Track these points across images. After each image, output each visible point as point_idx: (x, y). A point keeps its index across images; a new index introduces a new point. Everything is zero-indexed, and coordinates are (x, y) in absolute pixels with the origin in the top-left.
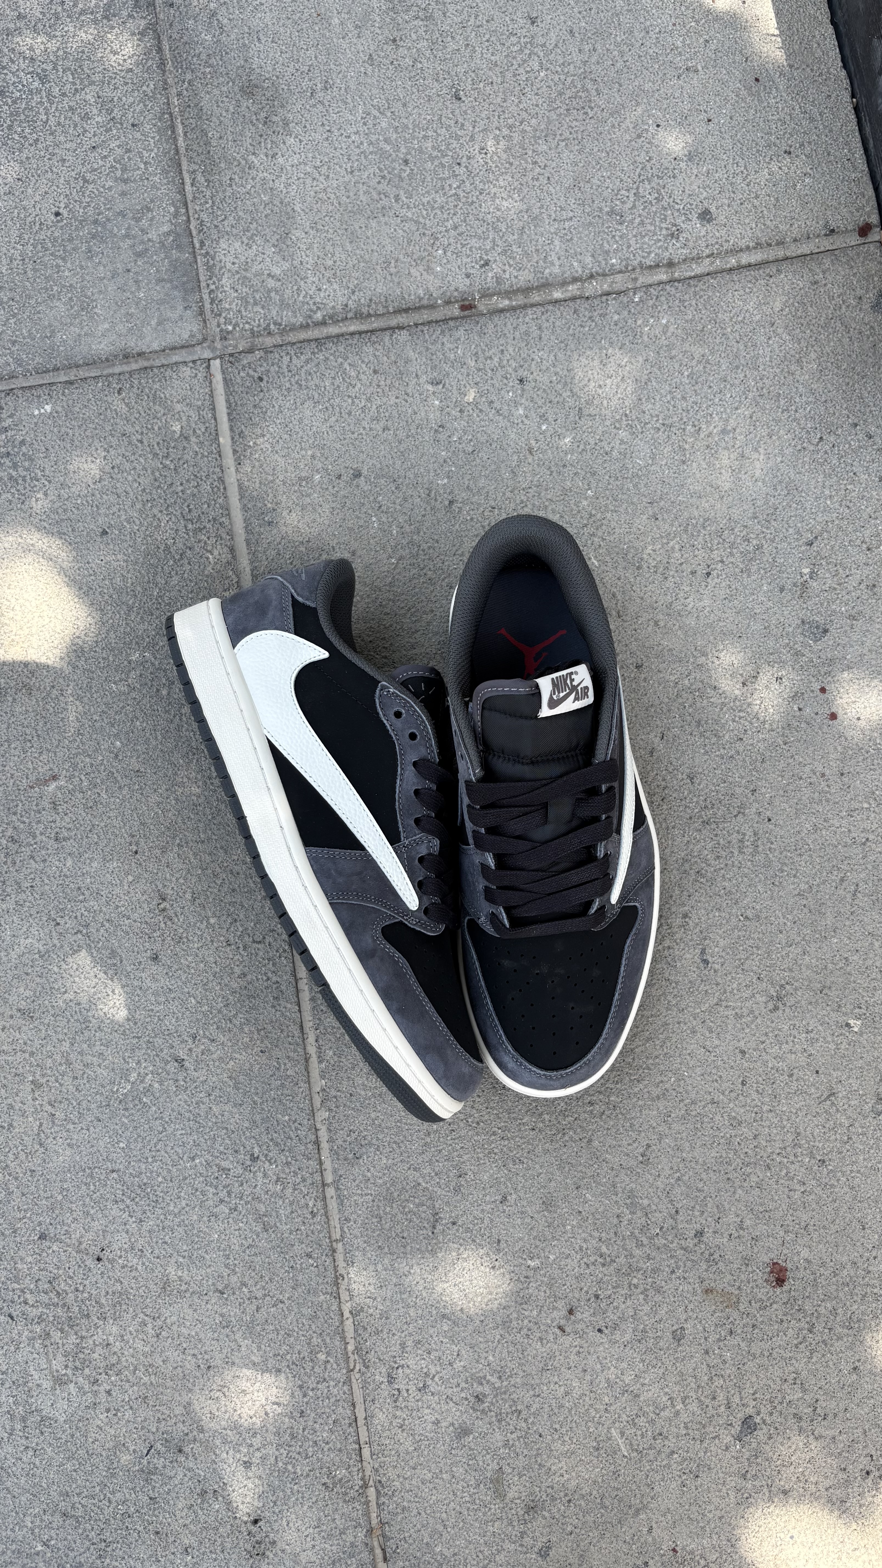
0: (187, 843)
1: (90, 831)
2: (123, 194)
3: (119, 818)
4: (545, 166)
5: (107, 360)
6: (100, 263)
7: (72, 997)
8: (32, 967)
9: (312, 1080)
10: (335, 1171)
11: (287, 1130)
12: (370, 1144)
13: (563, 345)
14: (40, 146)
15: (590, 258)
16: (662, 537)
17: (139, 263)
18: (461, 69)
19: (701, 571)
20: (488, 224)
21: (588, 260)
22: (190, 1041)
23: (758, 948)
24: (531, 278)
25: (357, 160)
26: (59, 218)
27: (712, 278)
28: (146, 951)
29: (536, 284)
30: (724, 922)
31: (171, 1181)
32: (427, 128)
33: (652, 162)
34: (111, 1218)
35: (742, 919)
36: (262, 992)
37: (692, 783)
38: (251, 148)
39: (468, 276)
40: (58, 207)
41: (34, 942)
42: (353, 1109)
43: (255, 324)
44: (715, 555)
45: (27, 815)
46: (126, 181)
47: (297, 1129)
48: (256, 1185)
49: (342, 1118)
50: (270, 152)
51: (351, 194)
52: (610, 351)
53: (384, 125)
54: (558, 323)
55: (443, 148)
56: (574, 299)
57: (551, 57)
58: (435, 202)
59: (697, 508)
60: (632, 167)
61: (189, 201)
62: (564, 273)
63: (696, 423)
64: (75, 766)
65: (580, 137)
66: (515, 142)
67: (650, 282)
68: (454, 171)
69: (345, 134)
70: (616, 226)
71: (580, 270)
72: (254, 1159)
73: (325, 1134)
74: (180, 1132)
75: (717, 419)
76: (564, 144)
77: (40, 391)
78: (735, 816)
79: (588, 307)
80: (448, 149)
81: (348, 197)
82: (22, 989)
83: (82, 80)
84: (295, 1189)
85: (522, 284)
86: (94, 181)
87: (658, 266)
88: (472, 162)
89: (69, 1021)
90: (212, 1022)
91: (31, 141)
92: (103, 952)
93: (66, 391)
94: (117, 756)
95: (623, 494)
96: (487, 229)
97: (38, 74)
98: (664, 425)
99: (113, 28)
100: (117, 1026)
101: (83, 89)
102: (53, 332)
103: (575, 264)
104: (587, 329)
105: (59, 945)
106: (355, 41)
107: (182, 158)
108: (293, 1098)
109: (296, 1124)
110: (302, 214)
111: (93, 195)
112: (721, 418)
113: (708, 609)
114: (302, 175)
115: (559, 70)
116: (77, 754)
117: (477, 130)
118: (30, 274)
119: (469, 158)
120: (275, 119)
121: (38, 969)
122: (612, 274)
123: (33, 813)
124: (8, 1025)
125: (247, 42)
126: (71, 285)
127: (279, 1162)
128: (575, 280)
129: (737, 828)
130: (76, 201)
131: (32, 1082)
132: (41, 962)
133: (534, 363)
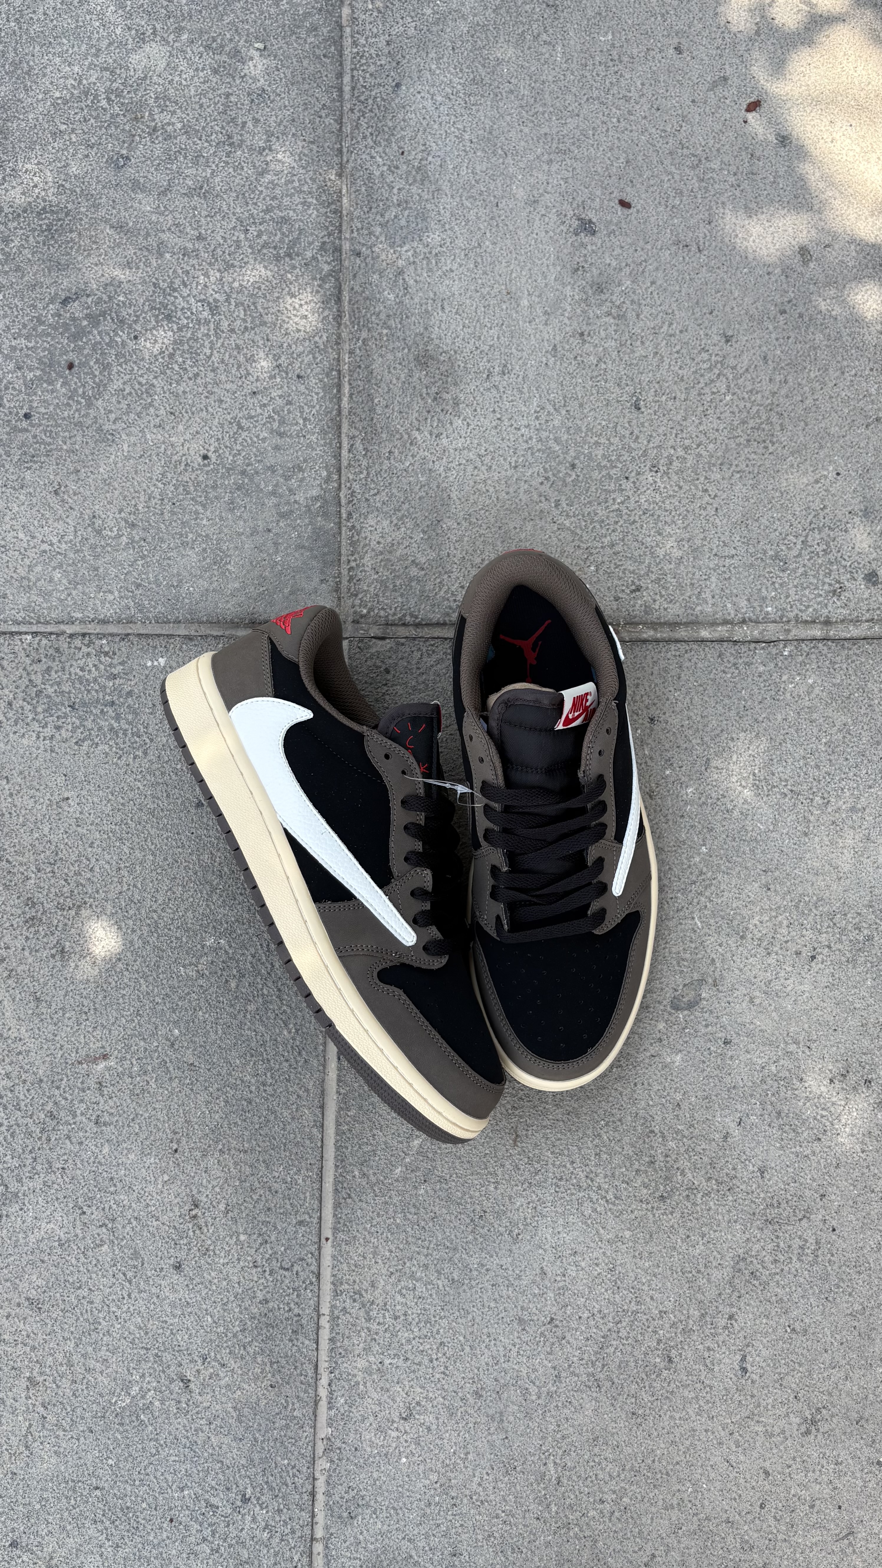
0: (229, 1150)
1: (133, 1120)
2: (277, 448)
3: (164, 1112)
4: (716, 496)
5: (232, 622)
6: (240, 517)
7: (85, 1294)
8: (49, 1254)
9: (318, 1425)
10: (327, 1528)
11: (284, 1474)
12: (368, 1506)
13: (701, 688)
14: (199, 381)
15: (745, 602)
16: (771, 909)
17: (281, 524)
18: (645, 378)
19: (806, 953)
20: (646, 547)
21: (743, 603)
22: (200, 1362)
23: (800, 1365)
24: (680, 613)
25: (523, 455)
26: (206, 462)
27: (868, 643)
28: (169, 1258)
29: (684, 620)
30: (770, 1330)
31: (156, 1509)
32: (601, 434)
33: (826, 511)
34: (87, 1538)
35: (789, 1330)
36: (282, 1322)
37: (762, 1177)
38: (416, 423)
39: (617, 599)
40: (208, 450)
41: (56, 1228)
42: (356, 1464)
43: (391, 612)
44: (823, 938)
45: (71, 1092)
46: (281, 435)
47: (294, 1476)
48: (243, 1529)
49: (343, 1473)
50: (435, 431)
51: (511, 490)
52: (749, 703)
53: (556, 423)
54: (700, 665)
55: (613, 458)
56: (721, 641)
57: (740, 381)
58: (596, 514)
59: (813, 884)
60: (804, 512)
61: (343, 467)
62: (716, 613)
63: (826, 795)
64: (128, 1047)
65: (756, 472)
66: (688, 465)
67: (803, 636)
68: (620, 485)
69: (515, 425)
70: (777, 573)
71: (732, 612)
72: (245, 1500)
73: (323, 1485)
74: (173, 1458)
75: (848, 794)
76: (738, 475)
77: (157, 642)
78: (800, 1220)
79: (734, 652)
80: (618, 460)
81: (507, 493)
82: (34, 1277)
83: (253, 318)
84: (282, 1540)
85: (670, 617)
86: (248, 429)
87: (814, 622)
88: (641, 478)
89: (78, 1319)
90: (225, 1345)
91: (191, 375)
92: (126, 1251)
93: (184, 646)
94: (173, 1045)
95: (738, 856)
96: (644, 552)
97: (209, 304)
98: (792, 791)
99: (294, 267)
100: (127, 1333)
101: (253, 329)
102: (181, 581)
103: (729, 605)
104: (729, 676)
105: (81, 1235)
106: (541, 327)
107: (344, 420)
108: (296, 1441)
109: (295, 1470)
110: (457, 501)
111: (245, 444)
112: (852, 794)
113: (807, 994)
114: (464, 462)
115: (746, 396)
116: (132, 1036)
117: (651, 445)
118: (167, 516)
119: (638, 474)
120: (445, 396)
121: (55, 1258)
122: (765, 622)
123: (77, 1091)
124: (13, 1313)
125: (430, 308)
126: (207, 536)
127: (270, 1508)
128: (725, 622)
129: (799, 1233)
130: (226, 447)
131: (28, 1378)
132: (59, 1251)
133: (669, 702)
